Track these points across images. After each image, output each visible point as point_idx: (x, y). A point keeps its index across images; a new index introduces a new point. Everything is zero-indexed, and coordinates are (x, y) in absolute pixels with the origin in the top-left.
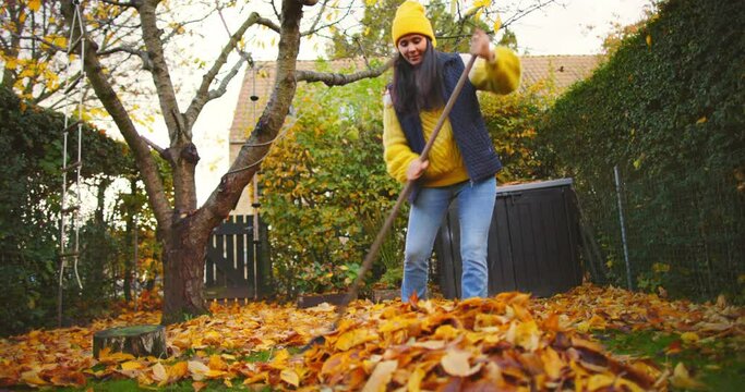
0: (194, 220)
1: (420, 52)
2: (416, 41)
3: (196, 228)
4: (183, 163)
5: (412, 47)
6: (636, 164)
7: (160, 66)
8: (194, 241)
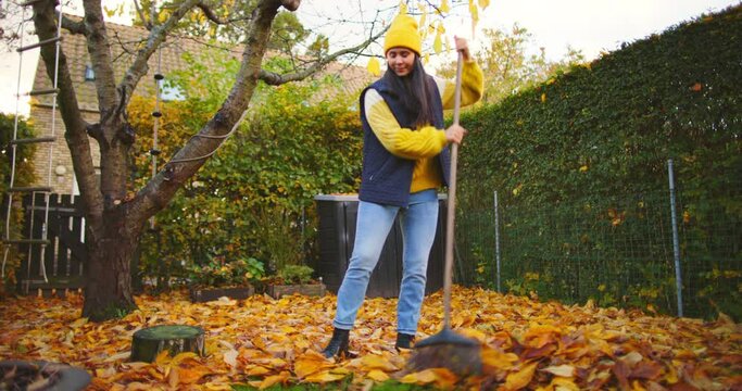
0: (131, 208)
1: (407, 66)
2: (404, 54)
3: (133, 216)
4: (118, 144)
5: (399, 59)
6: (515, 191)
7: (101, 32)
8: (129, 230)
